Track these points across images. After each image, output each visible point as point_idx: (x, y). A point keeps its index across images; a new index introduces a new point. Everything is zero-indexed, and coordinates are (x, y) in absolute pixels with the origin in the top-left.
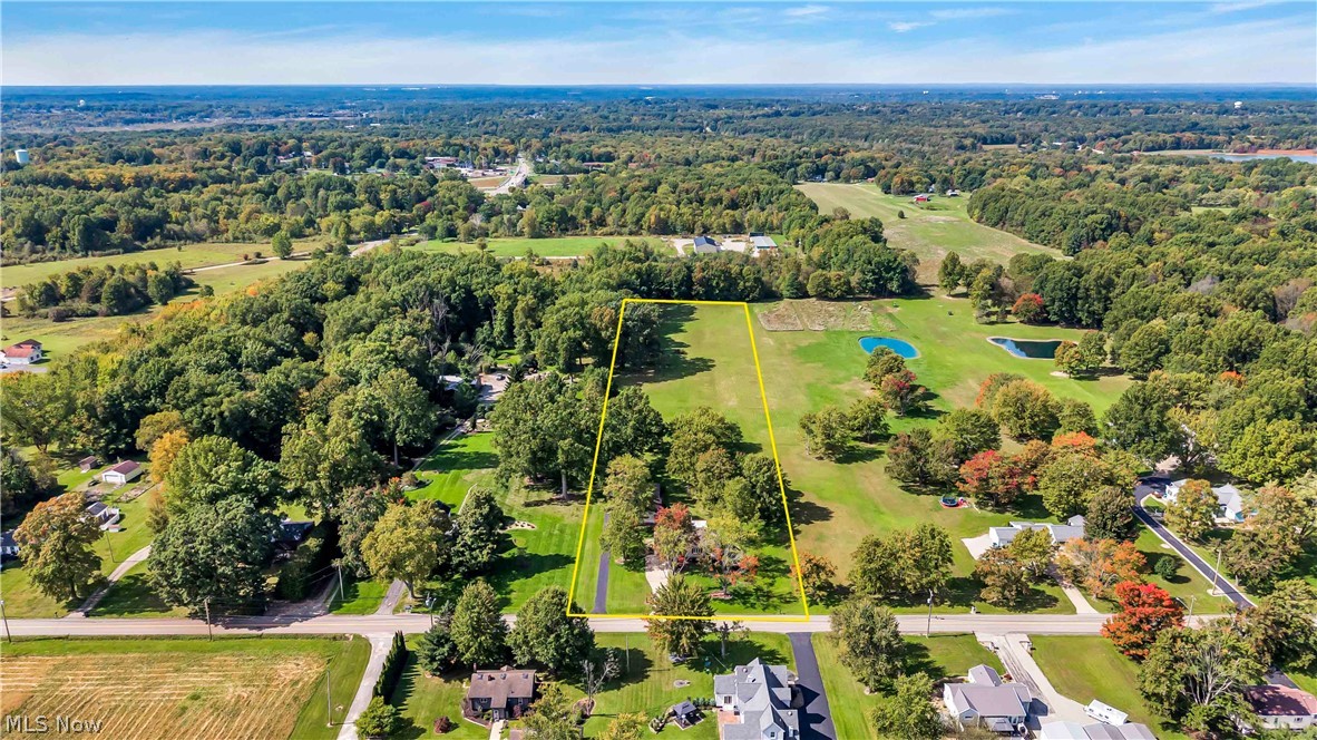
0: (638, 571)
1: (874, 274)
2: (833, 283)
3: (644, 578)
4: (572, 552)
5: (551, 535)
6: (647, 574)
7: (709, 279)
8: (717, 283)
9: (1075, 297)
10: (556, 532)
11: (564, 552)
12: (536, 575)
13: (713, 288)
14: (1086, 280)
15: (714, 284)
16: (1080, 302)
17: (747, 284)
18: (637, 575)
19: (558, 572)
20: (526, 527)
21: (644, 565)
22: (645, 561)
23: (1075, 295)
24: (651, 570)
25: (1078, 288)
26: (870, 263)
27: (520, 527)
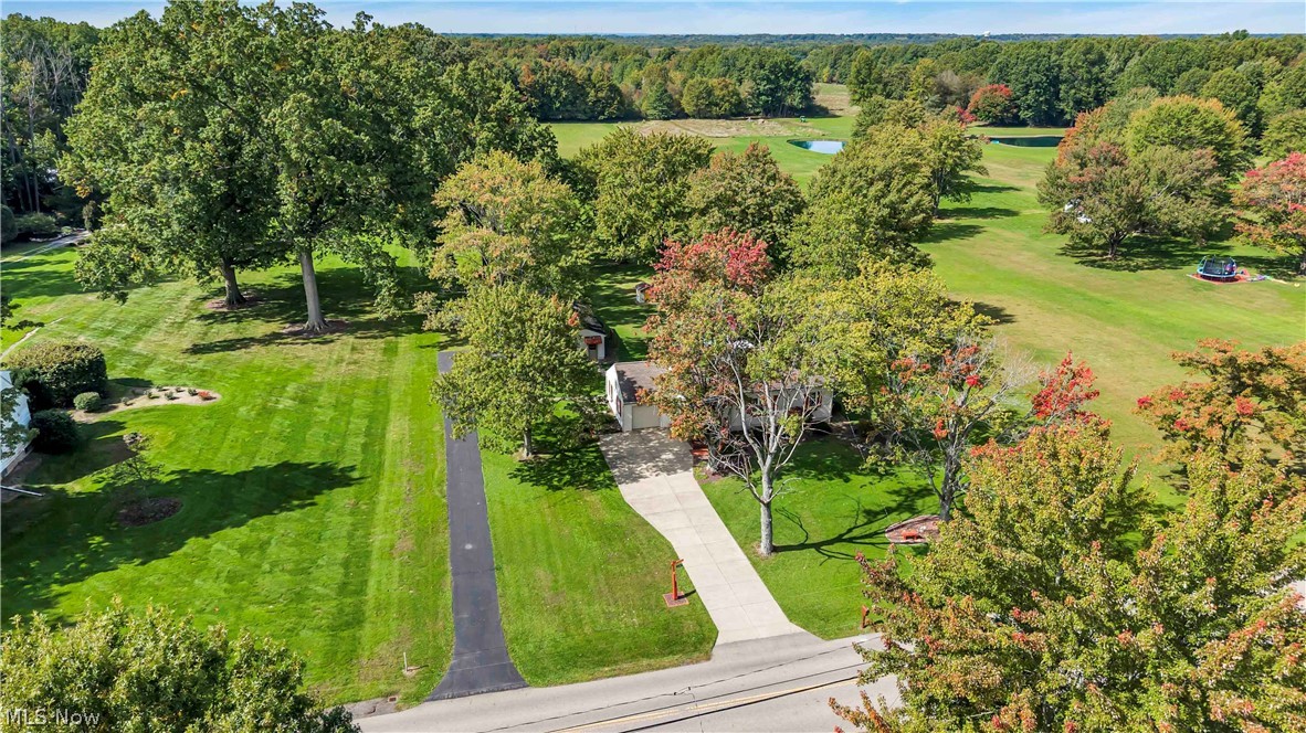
0: (592, 485)
1: (769, 81)
2: (717, 93)
3: (622, 506)
4: (340, 451)
5: (266, 412)
6: (627, 491)
7: (544, 87)
8: (557, 92)
9: (1055, 82)
10: (286, 403)
11: (311, 455)
12: (193, 544)
13: (552, 100)
14: (1070, 56)
15: (552, 93)
16: (1063, 87)
17: (600, 95)
18: (593, 497)
19: (287, 523)
20: (184, 399)
21: (603, 464)
22: (602, 456)
23: (1057, 77)
24: (633, 477)
25: (1060, 67)
26: (762, 67)
27: (162, 401)
